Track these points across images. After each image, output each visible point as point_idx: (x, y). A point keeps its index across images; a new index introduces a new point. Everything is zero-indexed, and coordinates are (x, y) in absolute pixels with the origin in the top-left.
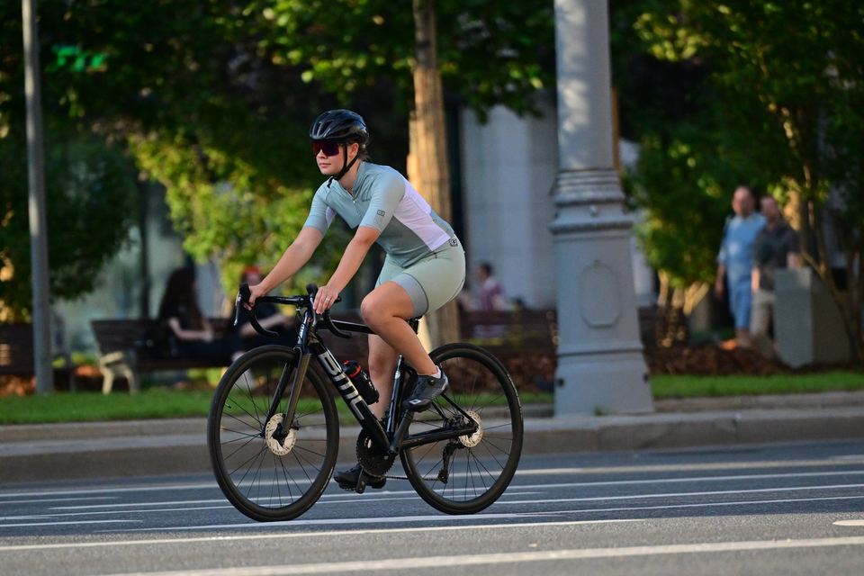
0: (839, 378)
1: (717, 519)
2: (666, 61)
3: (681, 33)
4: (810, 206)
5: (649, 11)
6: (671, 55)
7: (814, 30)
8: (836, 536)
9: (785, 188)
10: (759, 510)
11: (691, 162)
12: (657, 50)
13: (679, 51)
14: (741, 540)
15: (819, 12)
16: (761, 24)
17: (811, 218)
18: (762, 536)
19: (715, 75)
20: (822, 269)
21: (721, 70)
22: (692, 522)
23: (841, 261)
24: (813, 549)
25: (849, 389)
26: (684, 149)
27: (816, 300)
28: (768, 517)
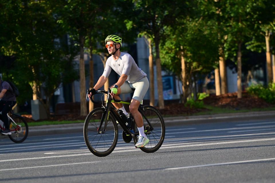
0: (45, 122)
1: (20, 153)
2: (7, 56)
3: (10, 50)
4: (38, 86)
5: (4, 46)
6: (8, 55)
7: (38, 49)
8: (45, 156)
9: (33, 83)
10: (29, 151)
11: (13, 78)
12: (5, 54)
13: (10, 54)
14: (24, 158)
15: (39, 46)
16: (27, 48)
17: (38, 89)
18: (29, 157)
19: (17, 60)
20: (41, 100)
21: (18, 58)
22: (14, 154)
23: (45, 98)
24: (40, 159)
25: (47, 125)
26: (11, 75)
27: (40, 106)
28: (30, 153)
